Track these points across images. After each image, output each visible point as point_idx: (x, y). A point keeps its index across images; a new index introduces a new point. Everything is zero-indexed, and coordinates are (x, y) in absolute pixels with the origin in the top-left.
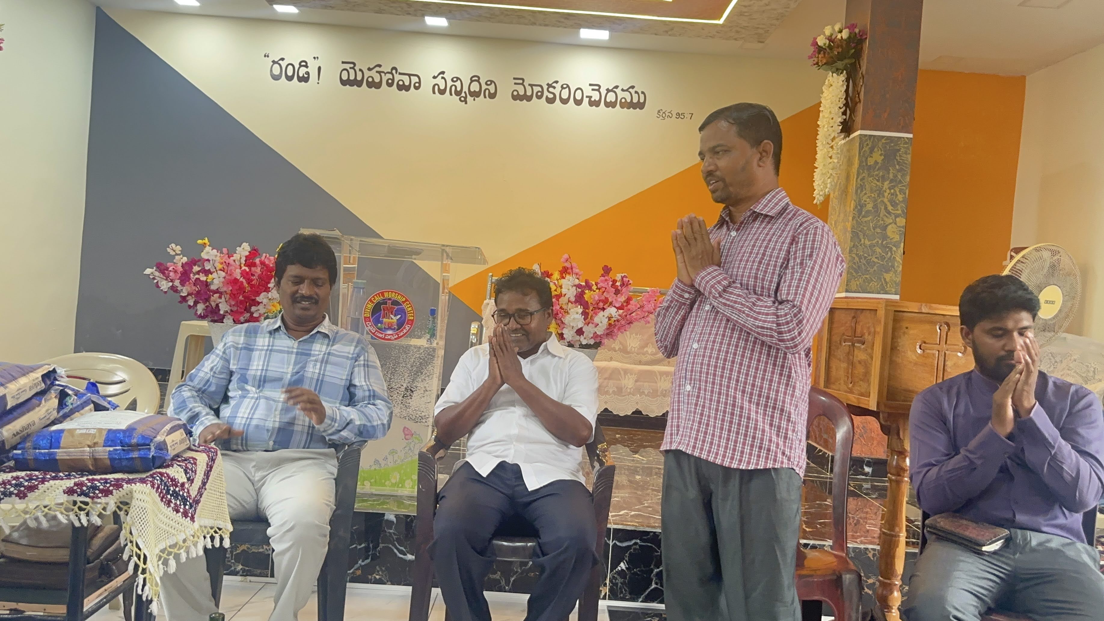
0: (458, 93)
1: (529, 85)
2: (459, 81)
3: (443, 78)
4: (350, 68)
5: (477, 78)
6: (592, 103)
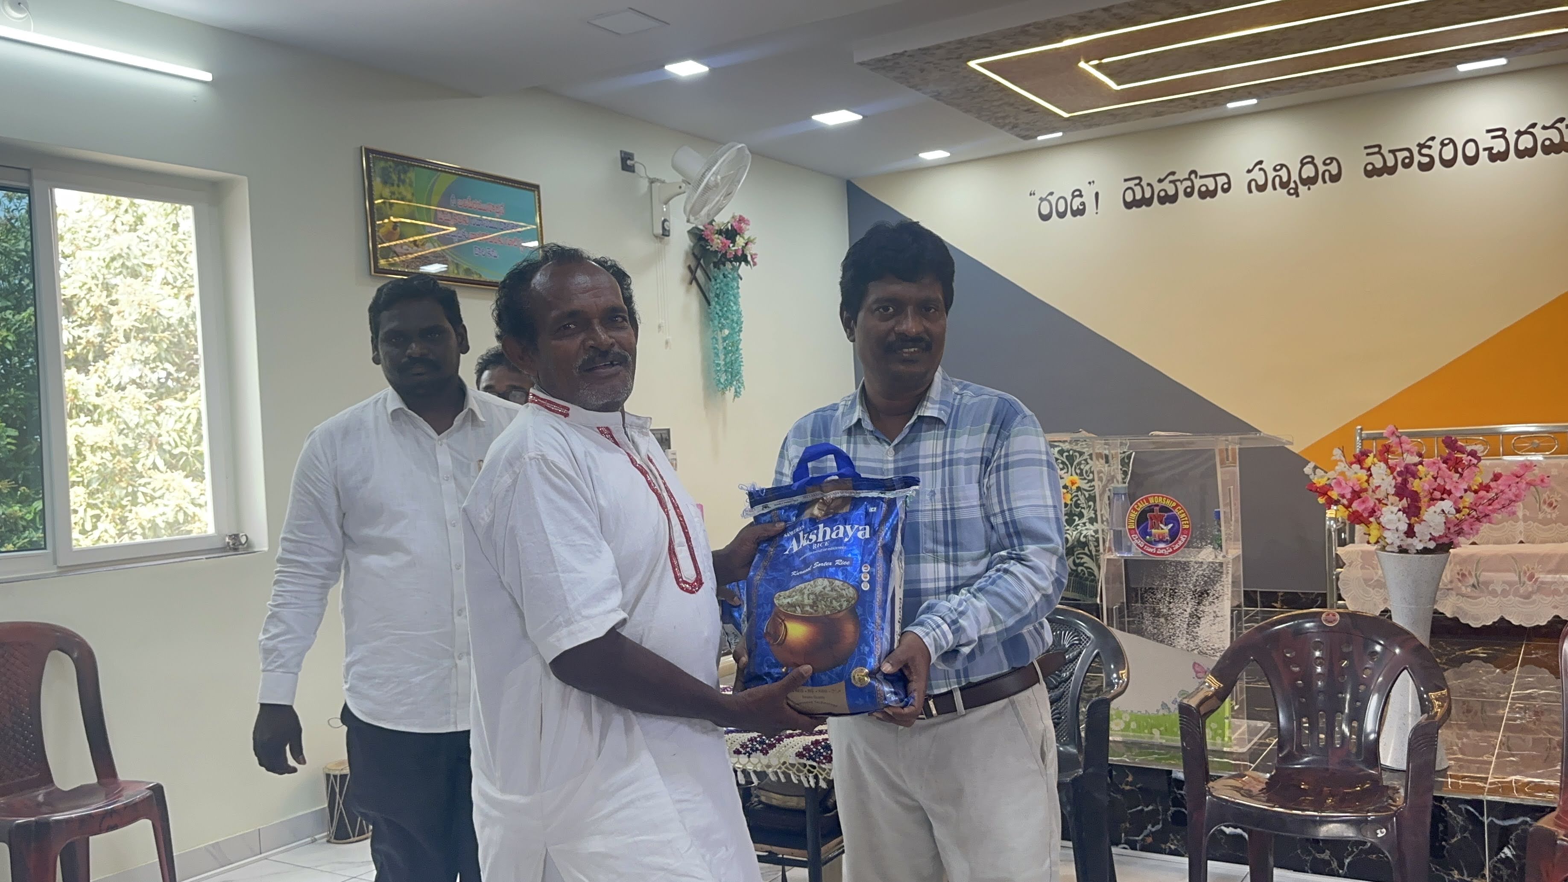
0: (1284, 185)
1: (1390, 151)
2: (1284, 168)
3: (1261, 169)
4: (1136, 185)
5: (1309, 160)
6: (1494, 157)
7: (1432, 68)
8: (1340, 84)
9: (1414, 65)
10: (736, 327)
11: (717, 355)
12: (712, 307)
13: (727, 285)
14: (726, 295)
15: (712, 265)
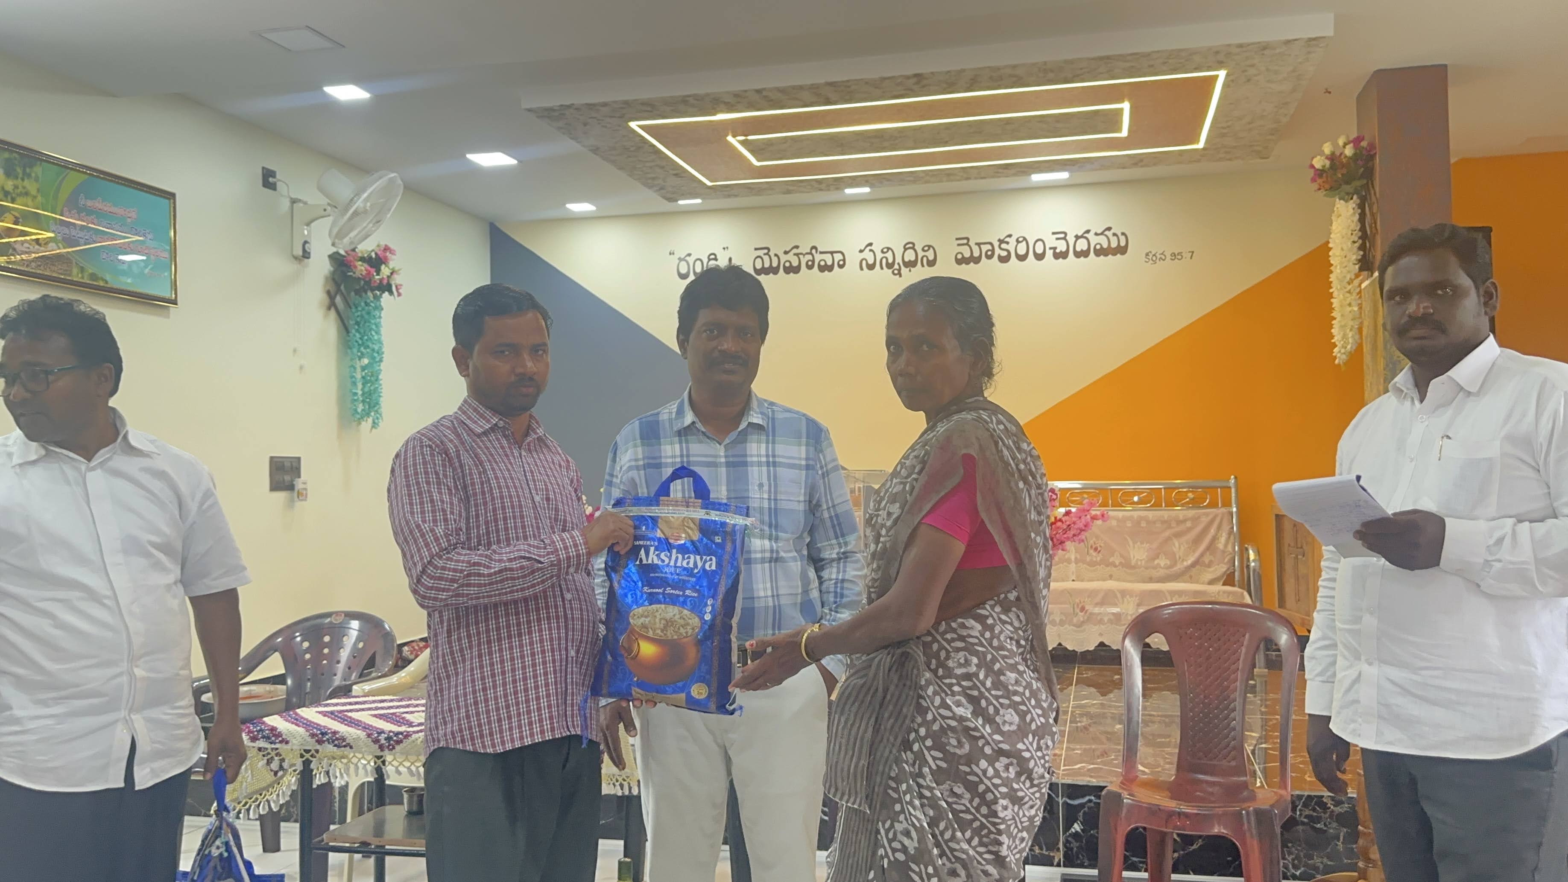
0: (890, 266)
1: (976, 244)
2: (890, 252)
3: (871, 250)
4: (763, 254)
5: (911, 245)
6: (1057, 256)
7: (1015, 175)
8: (941, 181)
9: (1000, 171)
10: (376, 357)
11: (354, 384)
12: (351, 335)
13: (369, 313)
14: (367, 324)
15: (353, 294)
